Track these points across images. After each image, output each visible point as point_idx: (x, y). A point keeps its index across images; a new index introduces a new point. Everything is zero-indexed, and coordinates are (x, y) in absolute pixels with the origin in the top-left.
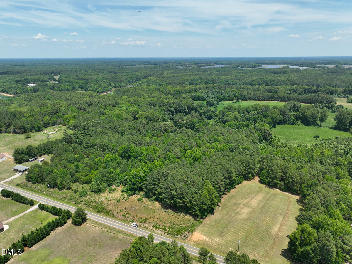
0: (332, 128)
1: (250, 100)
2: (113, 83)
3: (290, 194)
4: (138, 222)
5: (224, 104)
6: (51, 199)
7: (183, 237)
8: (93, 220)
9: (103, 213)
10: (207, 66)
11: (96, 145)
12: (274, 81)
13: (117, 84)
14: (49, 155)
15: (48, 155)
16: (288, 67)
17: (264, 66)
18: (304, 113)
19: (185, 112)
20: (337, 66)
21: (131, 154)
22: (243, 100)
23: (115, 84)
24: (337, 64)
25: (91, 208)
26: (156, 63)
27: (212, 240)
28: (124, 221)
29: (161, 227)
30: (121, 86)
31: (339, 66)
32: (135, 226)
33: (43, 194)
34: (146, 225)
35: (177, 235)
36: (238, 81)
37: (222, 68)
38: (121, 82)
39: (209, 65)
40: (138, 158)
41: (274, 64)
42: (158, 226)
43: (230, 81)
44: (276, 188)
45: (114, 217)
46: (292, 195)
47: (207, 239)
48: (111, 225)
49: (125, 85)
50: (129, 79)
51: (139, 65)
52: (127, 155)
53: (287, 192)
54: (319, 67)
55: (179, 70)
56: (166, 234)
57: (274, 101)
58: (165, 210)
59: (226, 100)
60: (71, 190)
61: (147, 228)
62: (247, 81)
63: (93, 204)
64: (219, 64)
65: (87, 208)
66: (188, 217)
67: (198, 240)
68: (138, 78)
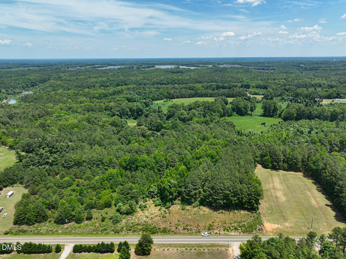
0: (261, 116)
1: (178, 98)
2: (3, 90)
3: (294, 172)
4: (205, 230)
5: (157, 104)
6: (78, 237)
7: (258, 231)
8: (157, 244)
9: (159, 233)
10: (101, 67)
11: (84, 162)
12: (180, 80)
13: (9, 91)
14: (14, 185)
15: (13, 187)
16: (179, 67)
17: (157, 67)
18: (238, 105)
19: (127, 115)
20: (214, 66)
21: (138, 165)
22: (171, 98)
23: (7, 91)
24: (214, 64)
25: (140, 232)
26: (39, 65)
27: (284, 225)
28: (190, 234)
29: (231, 228)
30: (16, 92)
31: (216, 65)
32: (207, 235)
33: (59, 234)
34: (216, 231)
35: (252, 231)
36: (148, 82)
37: (118, 69)
38: (14, 88)
39: (103, 67)
40: (146, 167)
41: (164, 64)
42: (228, 229)
43: (140, 82)
44: (280, 170)
45: (175, 233)
46: (296, 173)
47: (279, 226)
48: (182, 243)
49: (21, 91)
50: (23, 84)
51: (17, 68)
52: (134, 166)
53: (290, 171)
54: (202, 67)
55: (75, 72)
56: (242, 233)
57: (198, 97)
58: (218, 212)
59: (157, 100)
60: (94, 219)
61: (220, 234)
62: (157, 81)
63: (140, 227)
64: (111, 65)
65: (135, 233)
66: (242, 212)
67: (273, 229)
68: (33, 82)
